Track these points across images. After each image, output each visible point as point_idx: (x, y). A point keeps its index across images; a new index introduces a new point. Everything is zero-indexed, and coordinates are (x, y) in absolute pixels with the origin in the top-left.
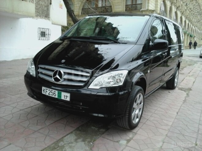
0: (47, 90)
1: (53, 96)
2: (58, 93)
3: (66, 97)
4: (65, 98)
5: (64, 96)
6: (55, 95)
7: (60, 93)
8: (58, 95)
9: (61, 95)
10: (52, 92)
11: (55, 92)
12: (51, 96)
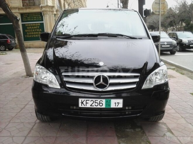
0: (87, 102)
1: (99, 107)
2: (106, 102)
3: (117, 104)
4: (115, 106)
5: (115, 103)
6: (101, 105)
7: (109, 101)
8: (106, 103)
9: (110, 104)
10: (96, 102)
11: (101, 102)
12: (95, 107)
